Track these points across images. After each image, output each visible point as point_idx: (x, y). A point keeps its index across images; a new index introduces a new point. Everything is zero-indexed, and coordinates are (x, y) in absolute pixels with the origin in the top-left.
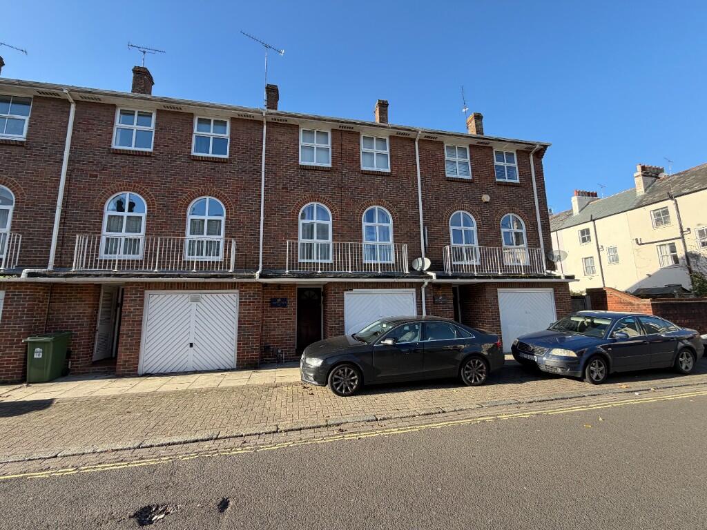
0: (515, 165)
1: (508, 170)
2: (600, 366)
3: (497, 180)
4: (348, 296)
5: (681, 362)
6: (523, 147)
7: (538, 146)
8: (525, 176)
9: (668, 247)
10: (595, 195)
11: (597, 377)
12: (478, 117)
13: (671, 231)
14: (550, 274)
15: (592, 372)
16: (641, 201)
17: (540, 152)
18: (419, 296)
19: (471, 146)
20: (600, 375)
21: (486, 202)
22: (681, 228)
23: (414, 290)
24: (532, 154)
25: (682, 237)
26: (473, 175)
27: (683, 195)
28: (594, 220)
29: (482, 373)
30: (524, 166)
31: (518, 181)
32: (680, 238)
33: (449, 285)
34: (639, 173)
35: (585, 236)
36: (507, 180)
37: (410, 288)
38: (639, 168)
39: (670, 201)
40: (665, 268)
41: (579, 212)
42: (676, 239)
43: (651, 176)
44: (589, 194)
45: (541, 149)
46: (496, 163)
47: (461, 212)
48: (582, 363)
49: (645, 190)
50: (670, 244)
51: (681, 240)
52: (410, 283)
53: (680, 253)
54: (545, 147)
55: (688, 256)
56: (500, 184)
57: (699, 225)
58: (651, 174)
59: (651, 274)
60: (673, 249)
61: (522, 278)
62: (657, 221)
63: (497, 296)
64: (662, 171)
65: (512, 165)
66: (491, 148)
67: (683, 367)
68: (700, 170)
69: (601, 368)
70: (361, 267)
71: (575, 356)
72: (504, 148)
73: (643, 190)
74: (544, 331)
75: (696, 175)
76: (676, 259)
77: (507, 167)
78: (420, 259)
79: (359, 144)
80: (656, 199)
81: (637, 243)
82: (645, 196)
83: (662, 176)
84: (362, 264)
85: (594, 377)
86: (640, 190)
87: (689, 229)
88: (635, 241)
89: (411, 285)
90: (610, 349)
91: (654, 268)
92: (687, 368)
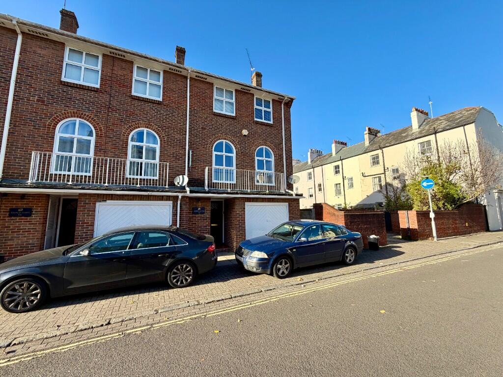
0: (271, 110)
1: (265, 113)
2: (286, 263)
3: (255, 119)
4: (100, 207)
5: (347, 257)
6: (276, 98)
7: (286, 98)
8: (277, 119)
9: (378, 178)
10: (346, 144)
11: (283, 273)
12: (259, 75)
13: (379, 169)
14: (288, 192)
15: (279, 269)
16: (367, 149)
17: (289, 103)
18: (175, 208)
19: (236, 91)
20: (285, 271)
21: (245, 136)
22: (384, 168)
23: (172, 202)
24: (283, 104)
25: (384, 173)
26: (236, 113)
27: (387, 147)
28: (342, 160)
29: (189, 276)
30: (277, 111)
31: (271, 122)
32: (383, 174)
33: (209, 199)
34: (367, 132)
35: (337, 170)
36: (263, 121)
37: (167, 200)
38: (367, 128)
39: (380, 150)
40: (376, 192)
41: (336, 154)
42: (381, 174)
43: (373, 135)
44: (342, 143)
45: (289, 101)
46: (256, 106)
47: (224, 141)
48: (271, 262)
49: (370, 143)
50: (378, 177)
51: (383, 175)
52: (167, 196)
53: (383, 183)
54: (292, 100)
55: (387, 184)
56: (257, 123)
57: (393, 166)
58: (373, 133)
59: (368, 195)
60: (380, 181)
61: (265, 194)
62: (373, 163)
63: (244, 208)
64: (379, 132)
65: (267, 110)
66: (253, 95)
67: (348, 261)
68: (396, 133)
69: (286, 266)
70: (123, 181)
71: (266, 257)
72: (264, 97)
73: (368, 142)
74: (263, 236)
75: (394, 136)
76: (381, 185)
77: (265, 111)
78: (181, 176)
79: (132, 72)
80: (374, 149)
81: (363, 175)
82: (369, 146)
83: (379, 135)
84: (123, 179)
85: (280, 274)
86: (367, 143)
87: (388, 168)
88: (362, 174)
89: (168, 198)
90: (295, 250)
91: (370, 192)
92: (350, 260)
